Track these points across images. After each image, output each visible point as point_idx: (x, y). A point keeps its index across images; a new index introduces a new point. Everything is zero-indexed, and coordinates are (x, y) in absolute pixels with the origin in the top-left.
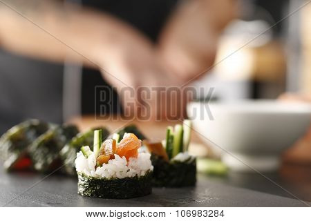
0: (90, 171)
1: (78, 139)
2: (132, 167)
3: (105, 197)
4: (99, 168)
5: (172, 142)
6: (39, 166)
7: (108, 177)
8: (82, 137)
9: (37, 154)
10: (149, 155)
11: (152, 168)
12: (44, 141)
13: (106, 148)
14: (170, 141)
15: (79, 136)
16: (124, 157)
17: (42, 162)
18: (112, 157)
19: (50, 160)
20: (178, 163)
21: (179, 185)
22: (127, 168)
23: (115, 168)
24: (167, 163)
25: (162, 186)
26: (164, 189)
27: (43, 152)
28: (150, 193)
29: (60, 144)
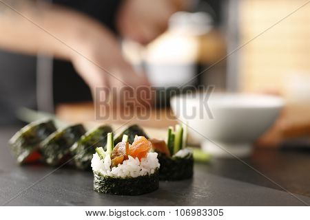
0: (106, 171)
1: (86, 137)
2: (144, 167)
3: (120, 194)
4: (114, 168)
5: (173, 140)
6: (50, 160)
7: (123, 176)
8: (90, 135)
9: (49, 150)
10: (156, 154)
11: (159, 165)
12: (54, 138)
13: (119, 149)
14: (171, 139)
15: (87, 134)
16: (137, 158)
17: (53, 157)
18: (126, 158)
19: (60, 156)
20: (179, 159)
21: (179, 179)
22: (139, 168)
23: (130, 168)
24: (169, 159)
25: (165, 180)
26: (167, 181)
27: (53, 148)
28: (157, 188)
29: (70, 141)
